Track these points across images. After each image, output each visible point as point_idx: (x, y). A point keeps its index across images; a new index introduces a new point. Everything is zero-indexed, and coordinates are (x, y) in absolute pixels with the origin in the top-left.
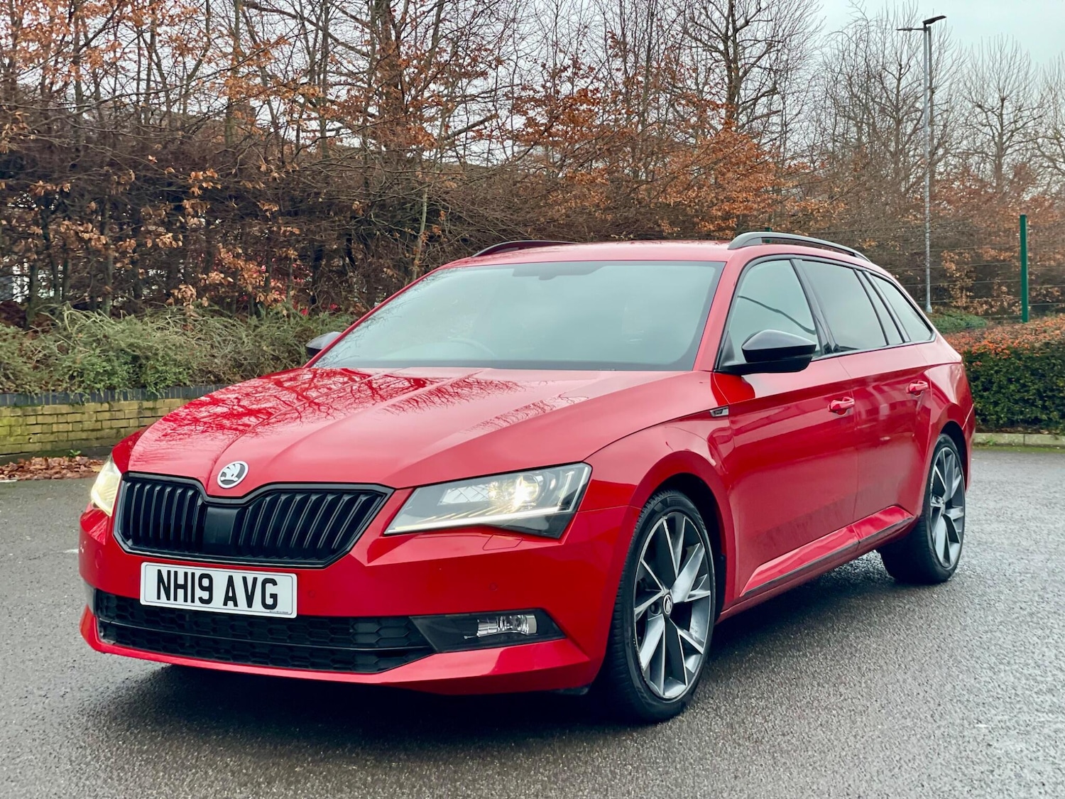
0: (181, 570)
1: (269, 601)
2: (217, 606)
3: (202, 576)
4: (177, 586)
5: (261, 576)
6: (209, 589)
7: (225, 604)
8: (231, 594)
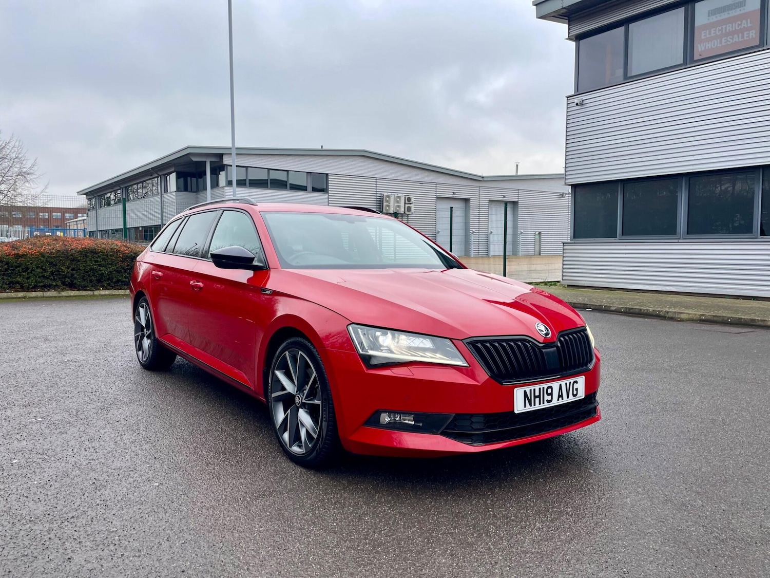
0: (537, 387)
1: (575, 393)
2: (555, 402)
3: (548, 388)
4: (535, 397)
5: (572, 380)
6: (551, 394)
7: (558, 400)
8: (560, 394)
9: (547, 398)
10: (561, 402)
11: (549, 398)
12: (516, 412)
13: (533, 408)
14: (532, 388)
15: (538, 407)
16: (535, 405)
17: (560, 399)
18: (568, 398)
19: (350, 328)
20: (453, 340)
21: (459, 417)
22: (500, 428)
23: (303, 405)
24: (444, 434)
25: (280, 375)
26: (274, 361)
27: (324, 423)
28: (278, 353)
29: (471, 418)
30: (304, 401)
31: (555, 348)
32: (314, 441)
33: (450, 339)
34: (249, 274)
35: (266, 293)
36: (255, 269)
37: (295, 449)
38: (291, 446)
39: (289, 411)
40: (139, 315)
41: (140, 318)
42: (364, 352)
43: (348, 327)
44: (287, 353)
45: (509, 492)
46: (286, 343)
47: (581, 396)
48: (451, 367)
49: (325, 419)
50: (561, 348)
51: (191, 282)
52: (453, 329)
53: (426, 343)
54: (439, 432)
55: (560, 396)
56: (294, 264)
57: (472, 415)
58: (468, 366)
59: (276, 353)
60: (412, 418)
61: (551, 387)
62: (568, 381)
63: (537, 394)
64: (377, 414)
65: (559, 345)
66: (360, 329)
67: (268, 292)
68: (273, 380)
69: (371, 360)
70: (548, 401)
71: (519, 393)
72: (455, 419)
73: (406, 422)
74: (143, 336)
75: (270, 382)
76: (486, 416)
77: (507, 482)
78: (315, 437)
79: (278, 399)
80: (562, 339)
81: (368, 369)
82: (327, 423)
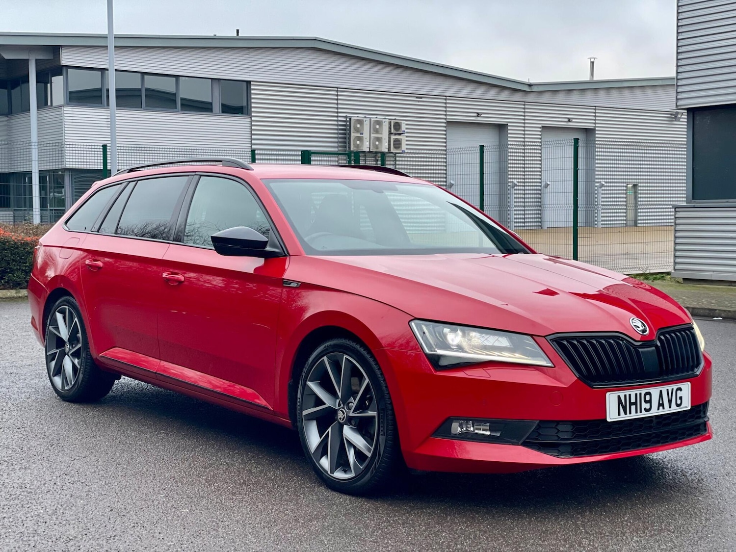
0: (633, 393)
1: (679, 402)
2: (655, 412)
4: (631, 404)
5: (675, 387)
6: (650, 402)
7: (658, 409)
8: (661, 402)
9: (645, 406)
10: (662, 412)
11: (647, 406)
12: (609, 420)
13: (628, 417)
14: (627, 393)
15: (633, 415)
16: (630, 413)
17: (661, 408)
18: (670, 407)
19: (413, 324)
20: (534, 337)
21: (543, 423)
22: (590, 438)
23: (349, 420)
24: (525, 444)
25: (313, 386)
26: (305, 370)
27: (380, 436)
28: (311, 359)
29: (556, 426)
30: (351, 414)
31: (654, 348)
32: (367, 462)
33: (532, 336)
34: (259, 262)
35: (291, 285)
36: (268, 256)
37: (339, 475)
38: (332, 472)
39: (329, 430)
40: (55, 323)
41: (57, 328)
42: (431, 351)
43: (410, 323)
44: (325, 358)
45: (602, 515)
46: (324, 345)
47: (686, 407)
48: (534, 368)
49: (382, 433)
50: (660, 348)
51: (165, 275)
52: (534, 324)
53: (503, 341)
54: (520, 443)
55: (661, 405)
56: (320, 249)
57: (558, 422)
58: (553, 366)
59: (307, 360)
60: (488, 428)
61: (649, 393)
62: (670, 387)
63: (633, 400)
64: (448, 422)
65: (659, 344)
66: (426, 325)
67: (293, 285)
68: (305, 394)
69: (440, 361)
70: (646, 410)
71: (611, 399)
72: (539, 425)
73: (481, 432)
74: (63, 354)
75: (299, 396)
76: (574, 423)
77: (598, 507)
78: (369, 455)
79: (310, 417)
80: (662, 337)
81: (436, 371)
82: (385, 437)
